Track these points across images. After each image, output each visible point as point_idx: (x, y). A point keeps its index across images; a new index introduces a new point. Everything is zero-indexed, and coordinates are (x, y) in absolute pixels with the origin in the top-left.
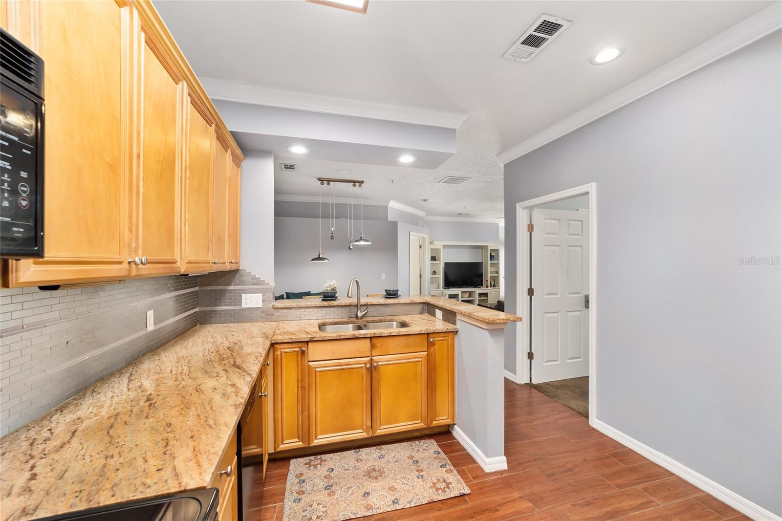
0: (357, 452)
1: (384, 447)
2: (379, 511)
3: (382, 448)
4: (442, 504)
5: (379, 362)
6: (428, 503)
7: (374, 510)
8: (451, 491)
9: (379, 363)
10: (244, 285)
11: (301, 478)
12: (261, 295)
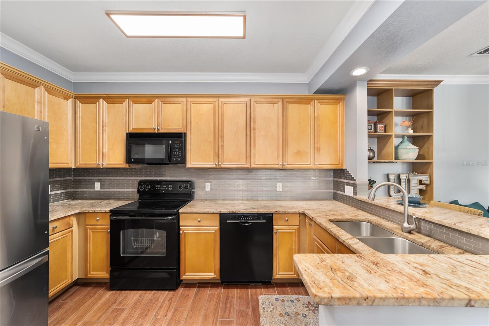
10: (347, 179)
11: (295, 301)
12: (352, 187)
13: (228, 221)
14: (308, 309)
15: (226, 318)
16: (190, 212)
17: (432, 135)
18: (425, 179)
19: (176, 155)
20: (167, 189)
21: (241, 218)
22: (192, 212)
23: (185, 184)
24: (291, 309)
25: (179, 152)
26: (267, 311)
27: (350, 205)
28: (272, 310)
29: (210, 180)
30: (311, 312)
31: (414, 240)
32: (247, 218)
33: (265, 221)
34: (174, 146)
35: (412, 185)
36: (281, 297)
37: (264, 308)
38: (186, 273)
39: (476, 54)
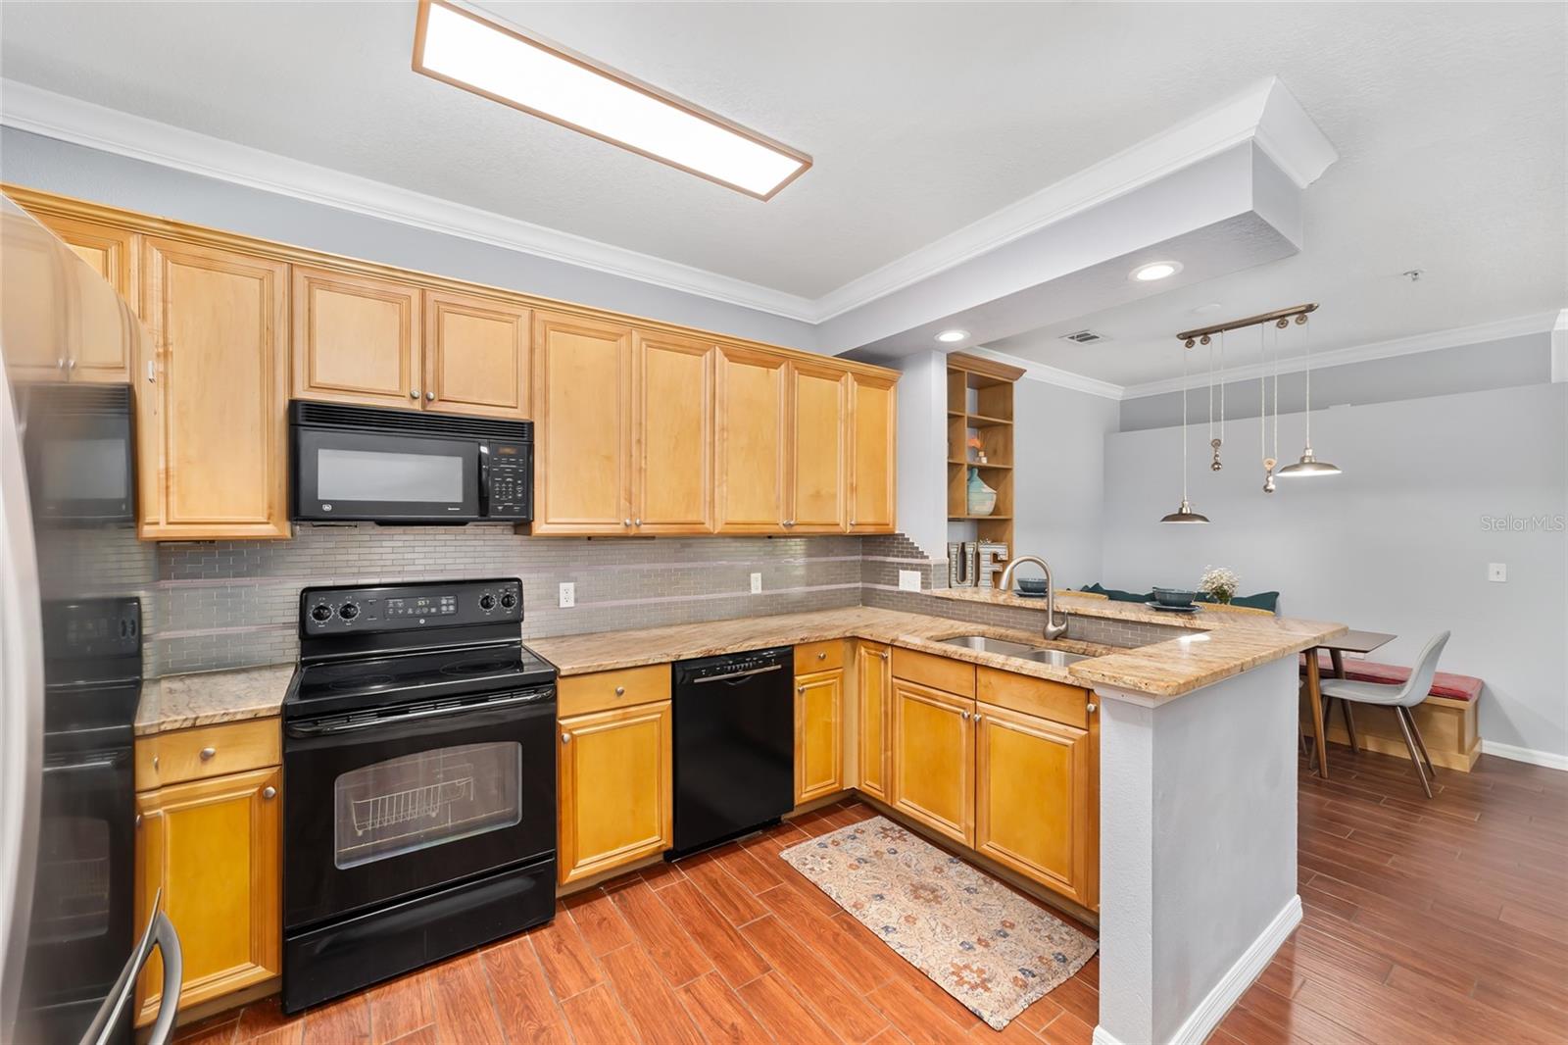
0: (952, 862)
1: (996, 884)
2: (860, 918)
3: (993, 884)
4: (933, 989)
5: (988, 715)
6: (919, 970)
7: (857, 913)
8: (967, 993)
9: (988, 718)
10: (903, 557)
11: (858, 835)
12: (919, 573)
13: (696, 681)
14: (889, 839)
15: (753, 918)
16: (595, 670)
17: (1011, 469)
18: (1001, 550)
19: (507, 492)
20: (433, 610)
21: (729, 668)
22: (600, 669)
23: (501, 591)
24: (863, 851)
25: (515, 484)
26: (823, 872)
27: (912, 612)
28: (829, 865)
29: (573, 574)
30: (898, 841)
31: (1071, 647)
32: (742, 665)
33: (779, 667)
34: (499, 462)
35: (983, 563)
36: (823, 838)
37: (812, 869)
38: (577, 861)
39: (1066, 338)
